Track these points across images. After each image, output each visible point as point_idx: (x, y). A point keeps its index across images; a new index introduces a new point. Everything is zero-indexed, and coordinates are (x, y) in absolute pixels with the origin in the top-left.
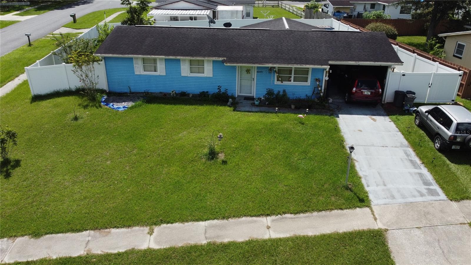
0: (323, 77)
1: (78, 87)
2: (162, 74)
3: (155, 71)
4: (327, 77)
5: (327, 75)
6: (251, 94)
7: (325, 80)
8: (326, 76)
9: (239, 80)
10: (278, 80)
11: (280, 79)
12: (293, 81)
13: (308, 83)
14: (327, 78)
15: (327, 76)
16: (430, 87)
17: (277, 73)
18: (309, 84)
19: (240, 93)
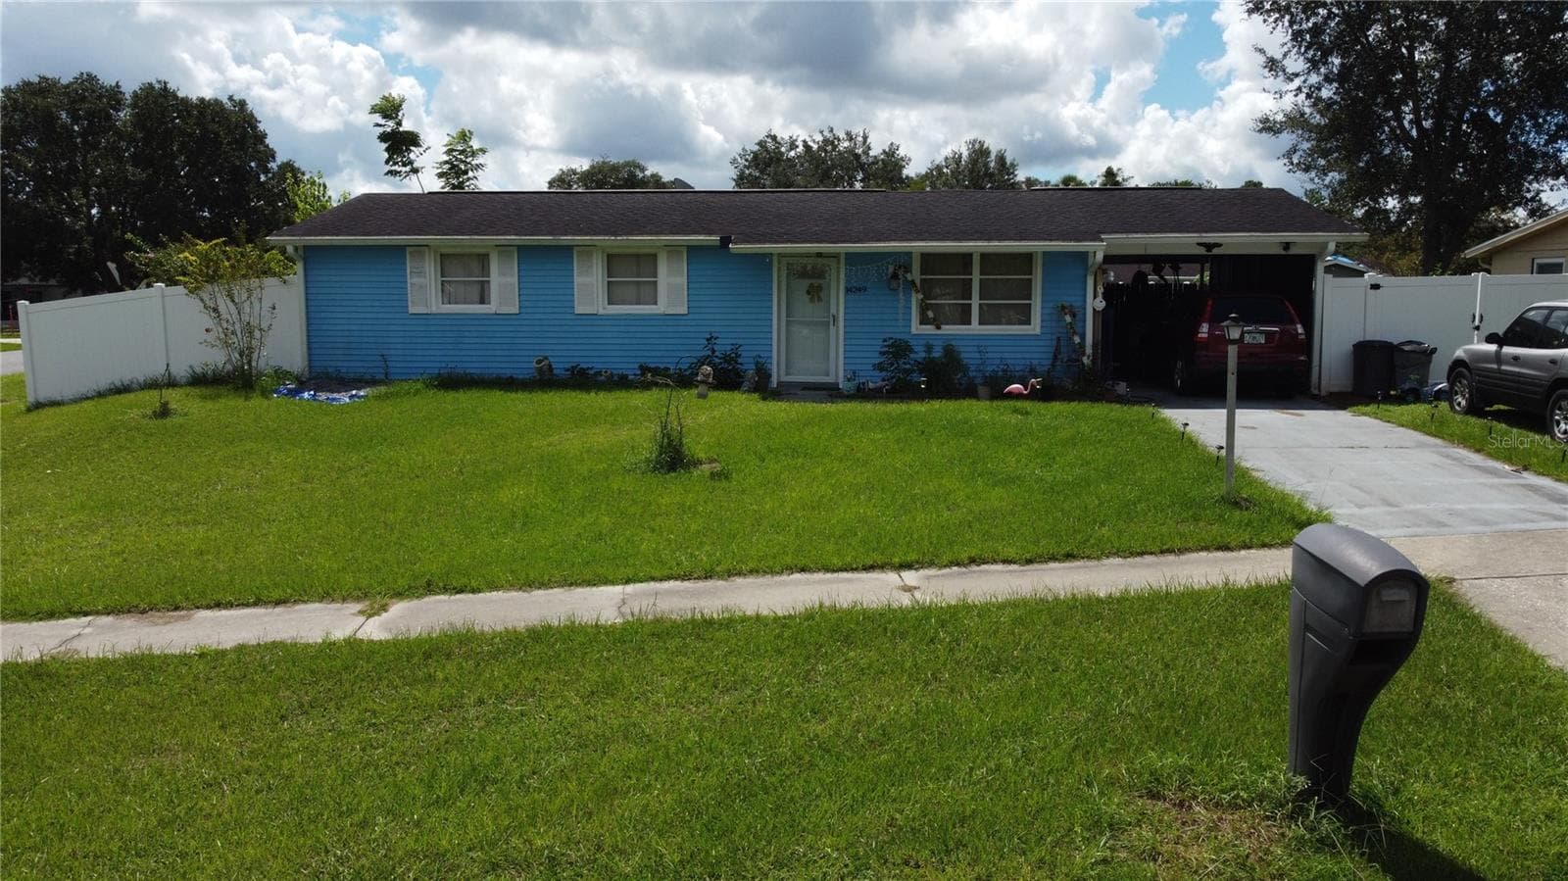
0: (1085, 301)
1: (198, 370)
2: (505, 310)
3: (482, 301)
4: (1100, 298)
5: (1101, 290)
6: (828, 375)
7: (1094, 309)
8: (1095, 297)
9: (783, 324)
10: (924, 321)
11: (930, 314)
12: (980, 324)
13: (1035, 327)
14: (1101, 304)
15: (1100, 295)
16: (1477, 328)
17: (917, 291)
18: (1038, 331)
19: (787, 374)
